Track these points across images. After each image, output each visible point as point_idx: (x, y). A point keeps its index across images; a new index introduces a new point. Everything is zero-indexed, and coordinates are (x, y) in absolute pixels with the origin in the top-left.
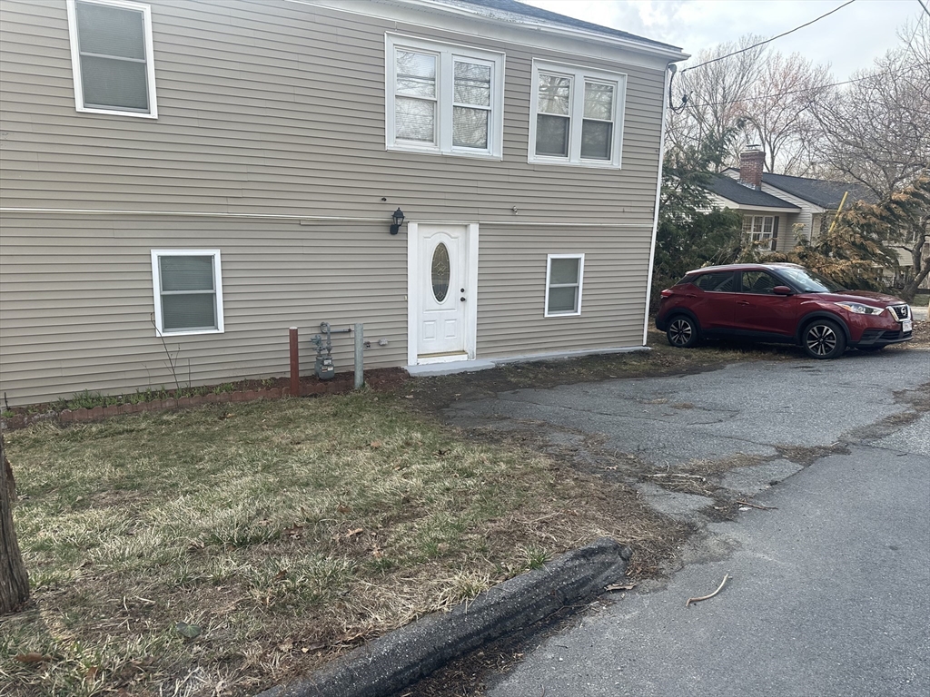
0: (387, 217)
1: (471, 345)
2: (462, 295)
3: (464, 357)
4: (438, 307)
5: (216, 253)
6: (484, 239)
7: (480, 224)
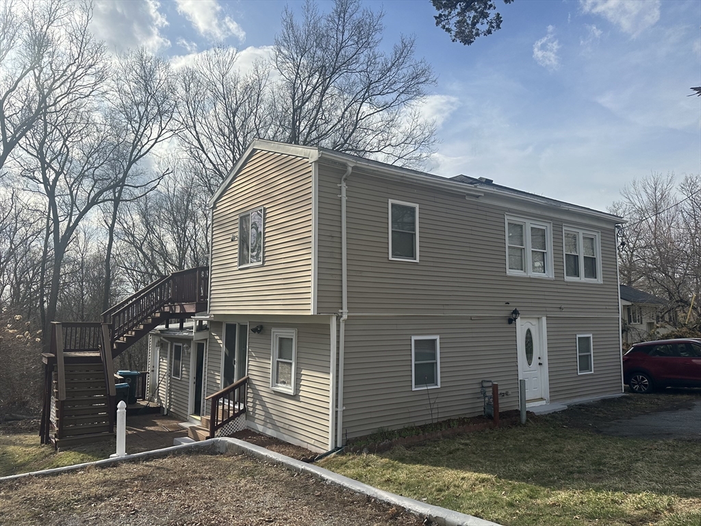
0: (507, 314)
1: (547, 395)
2: (539, 361)
3: (544, 403)
4: (529, 369)
5: (437, 337)
6: (550, 326)
7: (547, 317)
